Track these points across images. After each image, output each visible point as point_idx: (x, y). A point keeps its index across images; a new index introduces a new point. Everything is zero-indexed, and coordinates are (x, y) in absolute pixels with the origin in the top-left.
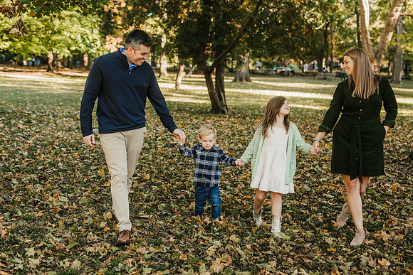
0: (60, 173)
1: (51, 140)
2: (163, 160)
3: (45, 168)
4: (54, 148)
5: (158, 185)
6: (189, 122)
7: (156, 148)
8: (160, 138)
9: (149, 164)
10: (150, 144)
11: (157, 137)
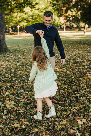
0: (22, 82)
1: (27, 63)
2: (70, 71)
3: (16, 80)
4: (26, 67)
5: (64, 89)
6: (86, 50)
7: (69, 64)
8: (72, 59)
9: (64, 75)
10: (67, 62)
11: (71, 58)
